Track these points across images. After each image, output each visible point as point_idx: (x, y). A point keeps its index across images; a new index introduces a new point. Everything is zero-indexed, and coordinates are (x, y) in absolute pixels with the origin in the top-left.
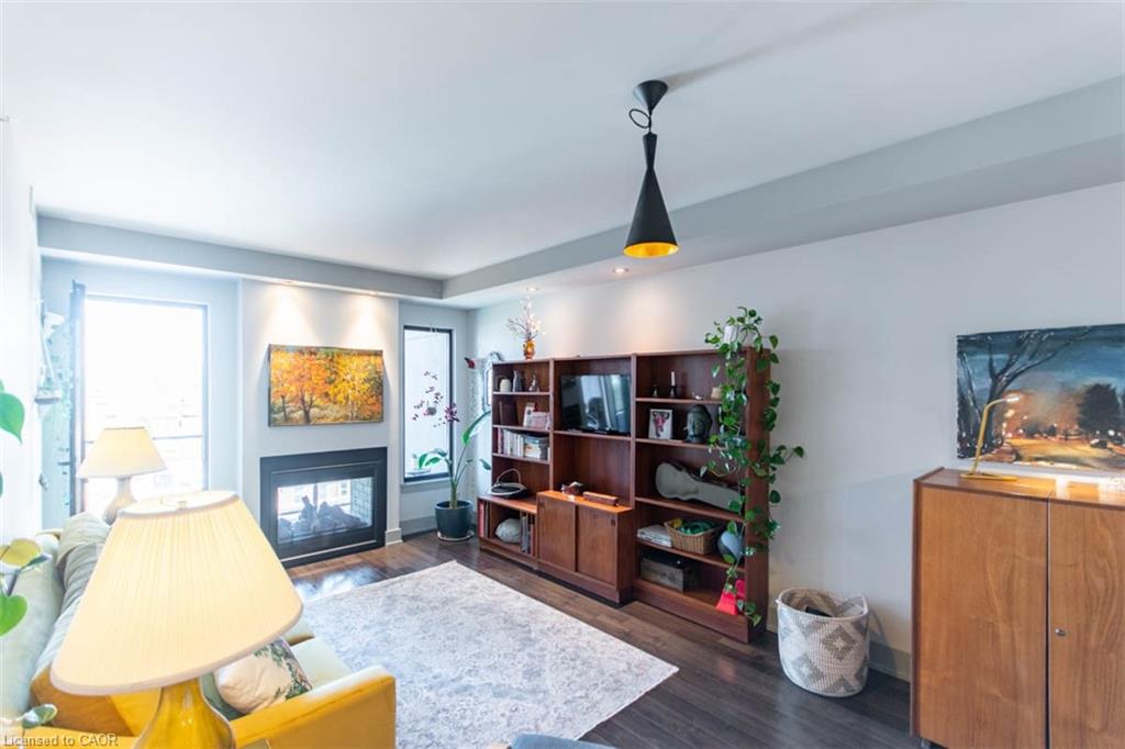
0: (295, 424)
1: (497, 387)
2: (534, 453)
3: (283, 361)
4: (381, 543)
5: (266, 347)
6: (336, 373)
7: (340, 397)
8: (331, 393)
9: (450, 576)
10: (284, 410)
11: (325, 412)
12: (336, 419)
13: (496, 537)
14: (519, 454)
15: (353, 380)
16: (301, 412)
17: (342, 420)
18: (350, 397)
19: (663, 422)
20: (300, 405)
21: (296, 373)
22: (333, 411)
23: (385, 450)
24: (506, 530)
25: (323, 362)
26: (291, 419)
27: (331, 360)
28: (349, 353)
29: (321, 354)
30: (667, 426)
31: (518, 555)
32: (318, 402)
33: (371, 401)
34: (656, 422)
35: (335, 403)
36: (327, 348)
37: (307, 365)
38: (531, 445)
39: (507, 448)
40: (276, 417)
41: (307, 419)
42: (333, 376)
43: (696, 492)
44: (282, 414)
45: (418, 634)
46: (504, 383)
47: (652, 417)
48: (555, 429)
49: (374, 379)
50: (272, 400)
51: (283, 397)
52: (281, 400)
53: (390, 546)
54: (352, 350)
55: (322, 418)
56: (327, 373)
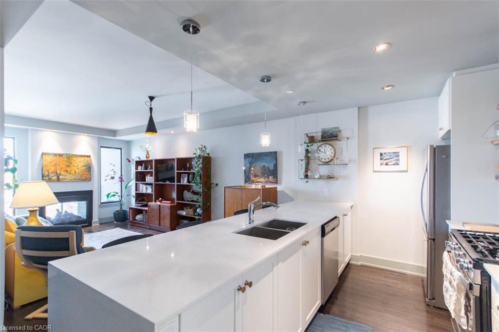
1: (137, 169)
2: (149, 191)
3: (48, 159)
4: (90, 225)
6: (71, 163)
7: (73, 172)
9: (116, 231)
11: (66, 177)
12: (71, 180)
13: (136, 220)
14: (144, 192)
16: (56, 177)
17: (73, 180)
18: (77, 172)
19: (185, 178)
20: (55, 174)
21: (54, 163)
22: (69, 177)
24: (139, 217)
25: (65, 159)
27: (69, 159)
28: (76, 156)
32: (63, 173)
33: (86, 173)
34: (183, 178)
35: (70, 174)
36: (67, 154)
38: (148, 188)
39: (140, 190)
40: (45, 178)
41: (58, 180)
43: (192, 198)
44: (48, 178)
48: (155, 181)
53: (94, 226)
55: (65, 179)
56: (67, 163)
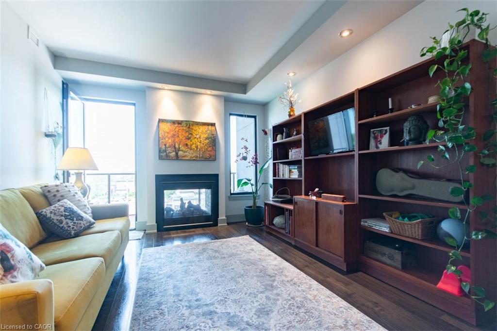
0: (171, 159)
1: (275, 139)
2: (295, 175)
3: (165, 127)
4: (216, 224)
5: (158, 120)
6: (191, 134)
7: (194, 147)
8: (189, 144)
9: (242, 242)
10: (166, 152)
11: (186, 153)
12: (191, 157)
13: (273, 225)
14: (287, 177)
15: (200, 138)
16: (174, 153)
17: (194, 158)
18: (199, 147)
19: (382, 137)
20: (173, 149)
21: (172, 133)
23: (217, 176)
24: (278, 220)
25: (184, 128)
26: (170, 156)
27: (189, 128)
28: (198, 124)
29: (184, 124)
30: (385, 140)
31: (284, 235)
32: (182, 148)
33: (210, 149)
34: (376, 138)
35: (191, 149)
36: (187, 121)
37: (177, 130)
38: (293, 170)
39: (281, 174)
40: (163, 155)
41: (177, 157)
42: (190, 136)
43: (413, 188)
44: (165, 153)
45: (205, 270)
46: (279, 136)
47: (372, 135)
48: (305, 156)
49: (211, 138)
50: (160, 146)
51: (165, 145)
52: (164, 146)
53: (220, 226)
54: (199, 122)
55: (185, 156)
56: (187, 134)
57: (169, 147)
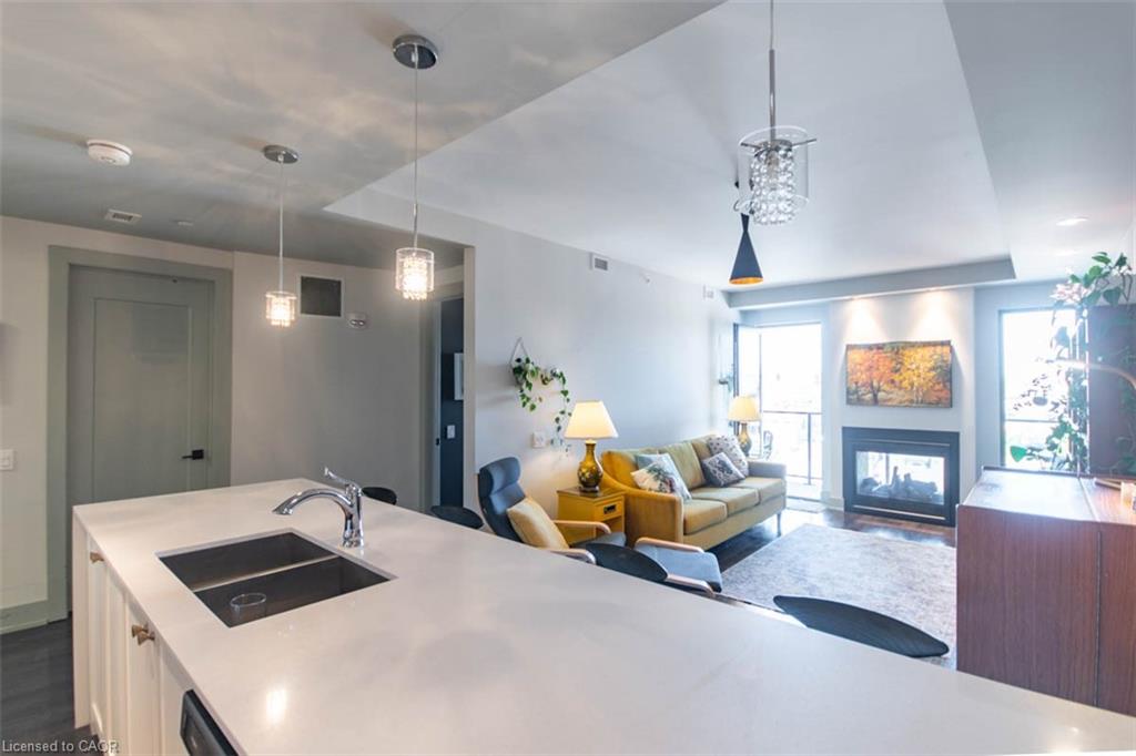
0: (866, 404)
5: (845, 346)
6: (901, 363)
8: (897, 380)
10: (858, 393)
11: (890, 396)
12: (901, 402)
15: (918, 368)
16: (870, 395)
17: (907, 403)
18: (916, 384)
20: (869, 389)
21: (867, 364)
22: (897, 396)
23: (955, 435)
25: (889, 355)
26: (863, 400)
27: (897, 353)
28: (913, 345)
29: (888, 349)
32: (885, 387)
33: (937, 387)
35: (900, 388)
36: (893, 343)
37: (876, 357)
41: (876, 401)
42: (898, 366)
44: (855, 396)
49: (941, 367)
50: (849, 385)
52: (855, 385)
54: (917, 343)
56: (894, 364)
57: (863, 386)
